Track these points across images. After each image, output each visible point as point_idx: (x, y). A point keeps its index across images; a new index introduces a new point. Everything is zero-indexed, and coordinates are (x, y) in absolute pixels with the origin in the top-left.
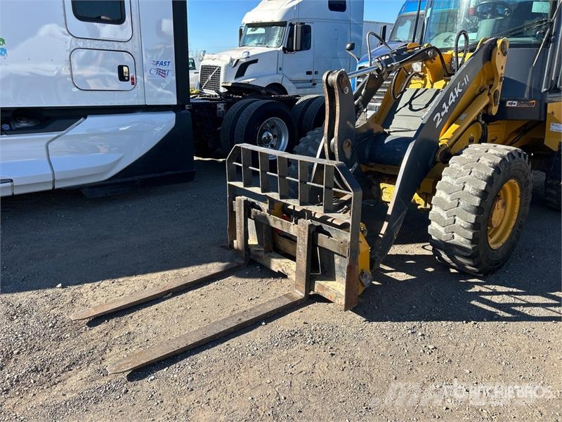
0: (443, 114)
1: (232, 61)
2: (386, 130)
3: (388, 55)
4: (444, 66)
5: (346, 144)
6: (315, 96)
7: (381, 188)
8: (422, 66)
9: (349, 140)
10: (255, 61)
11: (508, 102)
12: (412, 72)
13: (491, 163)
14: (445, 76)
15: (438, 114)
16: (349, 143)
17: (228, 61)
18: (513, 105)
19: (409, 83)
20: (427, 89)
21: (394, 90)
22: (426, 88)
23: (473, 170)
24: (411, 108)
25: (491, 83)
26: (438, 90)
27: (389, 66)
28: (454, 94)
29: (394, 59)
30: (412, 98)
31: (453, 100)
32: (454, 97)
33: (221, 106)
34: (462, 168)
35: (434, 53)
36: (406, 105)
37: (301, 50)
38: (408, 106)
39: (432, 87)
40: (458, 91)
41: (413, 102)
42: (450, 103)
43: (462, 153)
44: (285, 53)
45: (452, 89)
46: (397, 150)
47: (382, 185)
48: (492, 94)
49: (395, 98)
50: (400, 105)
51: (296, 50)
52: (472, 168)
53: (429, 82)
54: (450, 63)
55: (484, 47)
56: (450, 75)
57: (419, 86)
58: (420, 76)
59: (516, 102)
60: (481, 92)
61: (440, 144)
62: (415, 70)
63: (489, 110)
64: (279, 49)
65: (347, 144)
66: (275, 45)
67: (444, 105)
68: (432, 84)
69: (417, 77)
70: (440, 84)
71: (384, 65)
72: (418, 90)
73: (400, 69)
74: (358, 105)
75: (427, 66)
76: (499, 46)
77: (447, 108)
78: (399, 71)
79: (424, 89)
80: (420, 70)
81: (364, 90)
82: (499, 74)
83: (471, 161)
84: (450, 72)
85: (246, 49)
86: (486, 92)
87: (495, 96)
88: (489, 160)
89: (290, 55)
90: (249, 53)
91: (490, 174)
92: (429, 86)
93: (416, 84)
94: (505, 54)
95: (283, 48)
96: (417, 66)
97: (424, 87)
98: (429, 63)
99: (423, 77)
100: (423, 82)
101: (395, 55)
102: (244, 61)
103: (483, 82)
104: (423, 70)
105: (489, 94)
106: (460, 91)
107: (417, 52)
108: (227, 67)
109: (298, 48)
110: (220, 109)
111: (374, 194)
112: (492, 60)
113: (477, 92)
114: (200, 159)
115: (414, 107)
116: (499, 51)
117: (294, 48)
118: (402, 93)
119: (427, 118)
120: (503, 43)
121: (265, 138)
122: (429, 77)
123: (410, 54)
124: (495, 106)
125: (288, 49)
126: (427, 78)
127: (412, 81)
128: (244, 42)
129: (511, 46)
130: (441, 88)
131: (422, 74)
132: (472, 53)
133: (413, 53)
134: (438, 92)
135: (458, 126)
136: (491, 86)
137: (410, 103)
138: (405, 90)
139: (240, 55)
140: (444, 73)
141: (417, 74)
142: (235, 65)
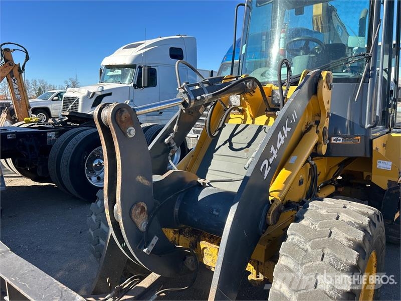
0: (271, 160)
1: (89, 93)
2: (201, 181)
3: (198, 84)
4: (265, 100)
5: (136, 211)
6: (151, 124)
7: (202, 248)
8: (241, 99)
9: (143, 204)
10: (110, 94)
11: (333, 138)
12: (230, 106)
13: (349, 240)
14: (266, 111)
15: (266, 162)
16: (143, 208)
17: (86, 94)
18: (338, 142)
19: (227, 118)
20: (248, 125)
21: (209, 127)
22: (247, 123)
23: (326, 252)
24: (231, 147)
25: (317, 118)
26: (261, 127)
27: (198, 98)
28: (283, 134)
29: (205, 90)
30: (232, 135)
31: (282, 142)
32: (283, 138)
33: (52, 135)
34: (308, 246)
35: (253, 84)
36: (226, 142)
37: (148, 87)
38: (228, 144)
39: (253, 123)
40: (286, 130)
41: (233, 140)
42: (279, 146)
43: (303, 218)
44: (135, 88)
45: (279, 128)
46: (214, 212)
47: (203, 244)
48: (321, 131)
49: (212, 136)
50: (220, 143)
51: (145, 87)
52: (323, 248)
53: (249, 118)
54: (271, 96)
55: (309, 79)
56: (275, 110)
57: (239, 121)
58: (240, 110)
59: (341, 139)
60: (308, 129)
61: (270, 198)
62: (234, 104)
63: (319, 150)
64: (130, 85)
65: (139, 211)
66: (128, 83)
67: (272, 149)
68: (253, 119)
69: (236, 111)
70: (261, 120)
71: (192, 97)
72: (238, 126)
73: (216, 103)
74: (169, 144)
75: (246, 99)
76: (324, 78)
77: (275, 152)
78: (215, 105)
79: (244, 125)
80: (239, 104)
81: (176, 126)
82: (326, 109)
83: (321, 235)
84: (272, 106)
85: (102, 85)
86: (314, 130)
87: (324, 134)
88: (345, 235)
89: (139, 90)
90: (103, 87)
91: (355, 263)
92: (249, 121)
93: (235, 119)
94: (330, 88)
95: (134, 85)
96: (235, 100)
97: (244, 122)
98: (248, 96)
99: (242, 112)
100: (243, 117)
101: (206, 85)
102: (100, 94)
103: (309, 119)
104: (242, 104)
105: (318, 132)
106: (289, 129)
107: (233, 83)
108: (85, 98)
109: (146, 85)
110: (51, 137)
111: (190, 267)
112: (318, 93)
113: (304, 128)
114: (38, 184)
115: (235, 146)
116: (325, 84)
117: (143, 85)
118: (220, 130)
119: (252, 168)
120: (328, 75)
121: (96, 165)
122: (249, 111)
123: (225, 84)
124: (325, 144)
125: (138, 85)
126: (248, 112)
127: (232, 116)
128: (103, 79)
129: (335, 80)
130: (263, 124)
131: (241, 108)
132: (296, 87)
133: (229, 83)
134: (260, 129)
135: (289, 172)
136: (317, 123)
137: (229, 140)
138: (224, 126)
139: (96, 89)
140: (265, 107)
141: (235, 108)
142: (91, 98)
